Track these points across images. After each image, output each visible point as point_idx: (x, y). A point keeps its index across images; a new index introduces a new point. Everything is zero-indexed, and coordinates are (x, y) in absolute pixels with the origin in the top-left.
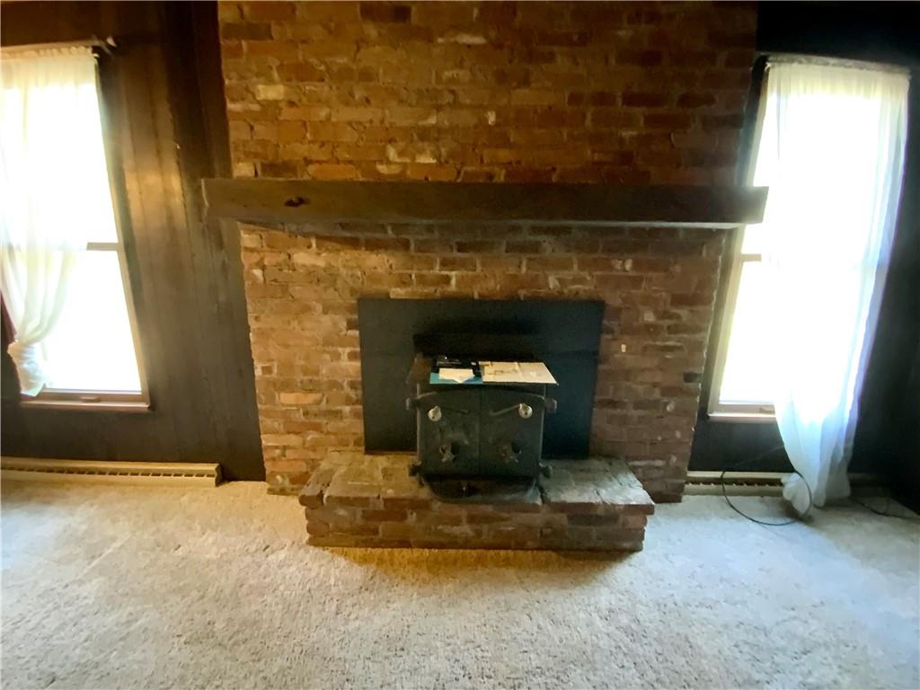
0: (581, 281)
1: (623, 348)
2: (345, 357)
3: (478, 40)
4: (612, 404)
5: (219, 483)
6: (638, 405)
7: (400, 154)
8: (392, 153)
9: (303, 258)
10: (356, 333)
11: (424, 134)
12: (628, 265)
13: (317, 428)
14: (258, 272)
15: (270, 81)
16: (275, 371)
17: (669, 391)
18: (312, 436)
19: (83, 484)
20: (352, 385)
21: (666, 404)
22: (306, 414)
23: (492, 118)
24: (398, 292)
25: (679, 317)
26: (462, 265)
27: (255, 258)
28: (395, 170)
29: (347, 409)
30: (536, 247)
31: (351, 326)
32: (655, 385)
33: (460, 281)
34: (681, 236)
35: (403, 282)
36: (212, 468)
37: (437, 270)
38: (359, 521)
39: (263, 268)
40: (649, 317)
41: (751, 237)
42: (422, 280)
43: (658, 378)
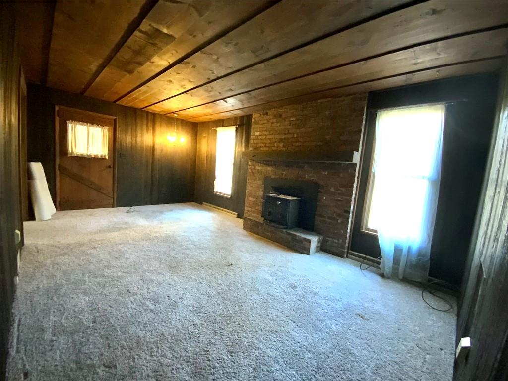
0: (313, 176)
1: (325, 198)
2: (261, 191)
4: (321, 216)
5: (237, 217)
6: (329, 218)
7: (277, 145)
9: (257, 167)
10: (264, 185)
11: (282, 140)
12: (326, 173)
13: (254, 207)
14: (250, 170)
15: (258, 132)
16: (249, 192)
17: (339, 215)
18: (253, 209)
19: (218, 211)
20: (261, 198)
21: (338, 219)
22: (253, 203)
25: (342, 190)
26: (287, 170)
27: (250, 167)
28: (275, 148)
29: (260, 204)
30: (303, 167)
32: (335, 212)
34: (342, 165)
36: (236, 214)
37: (281, 172)
39: (251, 169)
40: (332, 189)
42: (278, 174)
43: (336, 210)
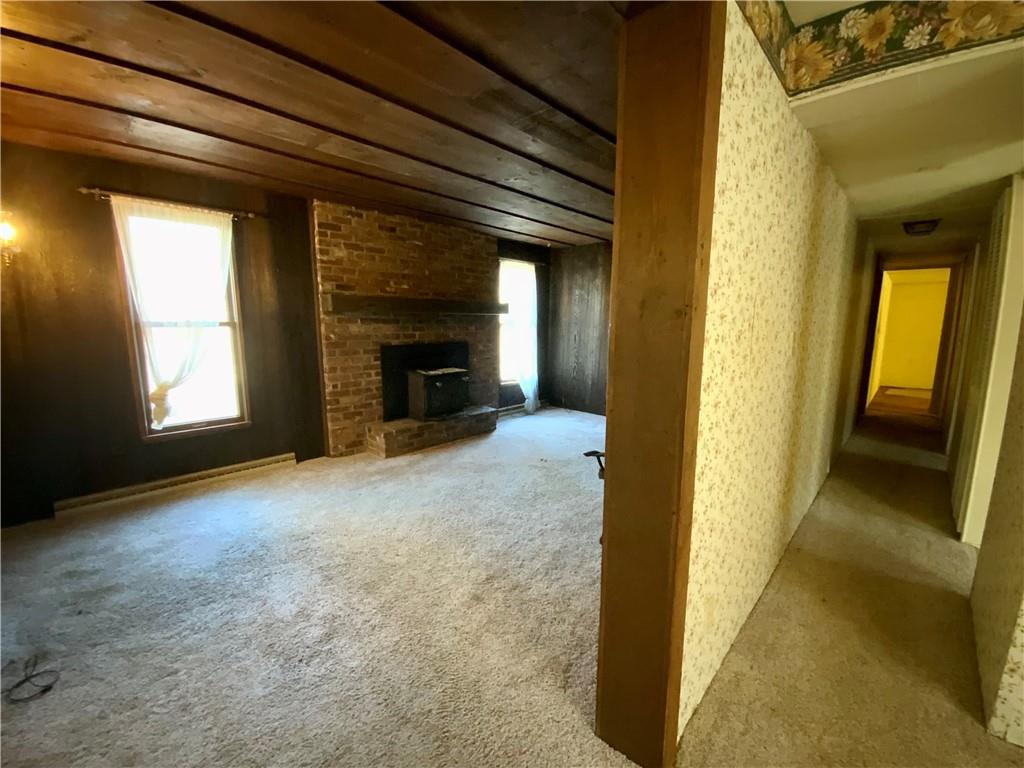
0: (459, 335)
1: (475, 360)
2: (373, 375)
3: (420, 244)
4: (474, 382)
5: (298, 462)
6: (482, 381)
7: (395, 283)
8: (392, 283)
9: (354, 328)
10: (379, 362)
11: (404, 276)
13: (360, 414)
14: (332, 336)
15: (340, 249)
16: (339, 386)
17: (490, 375)
18: (358, 418)
20: (377, 389)
22: (355, 407)
23: (427, 273)
24: (395, 342)
25: (489, 346)
26: (421, 329)
27: (331, 329)
28: (393, 290)
29: (374, 402)
30: (444, 322)
31: (376, 359)
33: (420, 335)
35: (398, 337)
36: (292, 454)
37: (410, 332)
38: (407, 440)
39: (335, 333)
40: (481, 347)
41: (502, 318)
42: (405, 336)
43: (487, 370)
